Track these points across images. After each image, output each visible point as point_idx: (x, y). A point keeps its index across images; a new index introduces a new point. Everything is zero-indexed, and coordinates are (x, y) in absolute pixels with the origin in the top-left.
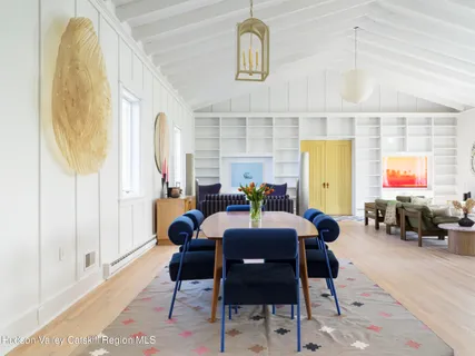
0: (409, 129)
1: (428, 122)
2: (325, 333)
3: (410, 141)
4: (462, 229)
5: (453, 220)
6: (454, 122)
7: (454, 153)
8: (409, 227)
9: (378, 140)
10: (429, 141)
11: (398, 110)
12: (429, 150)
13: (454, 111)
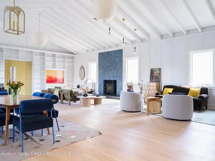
0: (57, 59)
1: (64, 57)
2: (59, 137)
3: (57, 64)
4: (85, 97)
5: (81, 95)
6: (73, 58)
7: (73, 70)
8: (64, 99)
9: (44, 63)
10: (64, 65)
11: (52, 51)
12: (64, 68)
13: (73, 54)
